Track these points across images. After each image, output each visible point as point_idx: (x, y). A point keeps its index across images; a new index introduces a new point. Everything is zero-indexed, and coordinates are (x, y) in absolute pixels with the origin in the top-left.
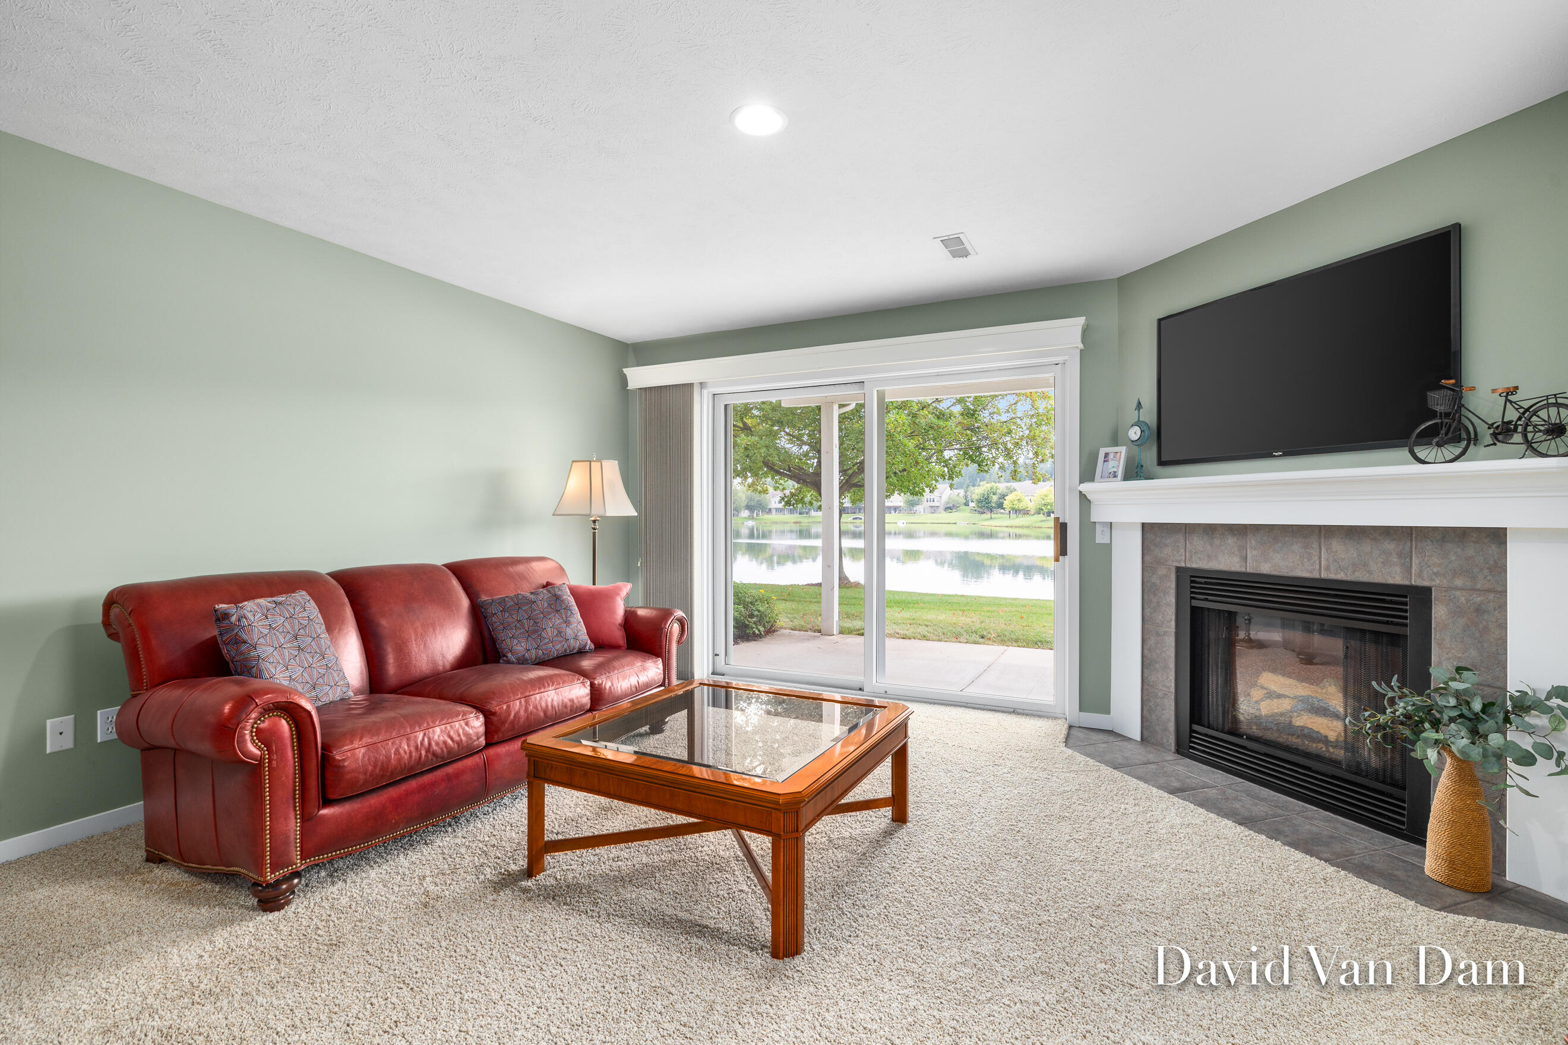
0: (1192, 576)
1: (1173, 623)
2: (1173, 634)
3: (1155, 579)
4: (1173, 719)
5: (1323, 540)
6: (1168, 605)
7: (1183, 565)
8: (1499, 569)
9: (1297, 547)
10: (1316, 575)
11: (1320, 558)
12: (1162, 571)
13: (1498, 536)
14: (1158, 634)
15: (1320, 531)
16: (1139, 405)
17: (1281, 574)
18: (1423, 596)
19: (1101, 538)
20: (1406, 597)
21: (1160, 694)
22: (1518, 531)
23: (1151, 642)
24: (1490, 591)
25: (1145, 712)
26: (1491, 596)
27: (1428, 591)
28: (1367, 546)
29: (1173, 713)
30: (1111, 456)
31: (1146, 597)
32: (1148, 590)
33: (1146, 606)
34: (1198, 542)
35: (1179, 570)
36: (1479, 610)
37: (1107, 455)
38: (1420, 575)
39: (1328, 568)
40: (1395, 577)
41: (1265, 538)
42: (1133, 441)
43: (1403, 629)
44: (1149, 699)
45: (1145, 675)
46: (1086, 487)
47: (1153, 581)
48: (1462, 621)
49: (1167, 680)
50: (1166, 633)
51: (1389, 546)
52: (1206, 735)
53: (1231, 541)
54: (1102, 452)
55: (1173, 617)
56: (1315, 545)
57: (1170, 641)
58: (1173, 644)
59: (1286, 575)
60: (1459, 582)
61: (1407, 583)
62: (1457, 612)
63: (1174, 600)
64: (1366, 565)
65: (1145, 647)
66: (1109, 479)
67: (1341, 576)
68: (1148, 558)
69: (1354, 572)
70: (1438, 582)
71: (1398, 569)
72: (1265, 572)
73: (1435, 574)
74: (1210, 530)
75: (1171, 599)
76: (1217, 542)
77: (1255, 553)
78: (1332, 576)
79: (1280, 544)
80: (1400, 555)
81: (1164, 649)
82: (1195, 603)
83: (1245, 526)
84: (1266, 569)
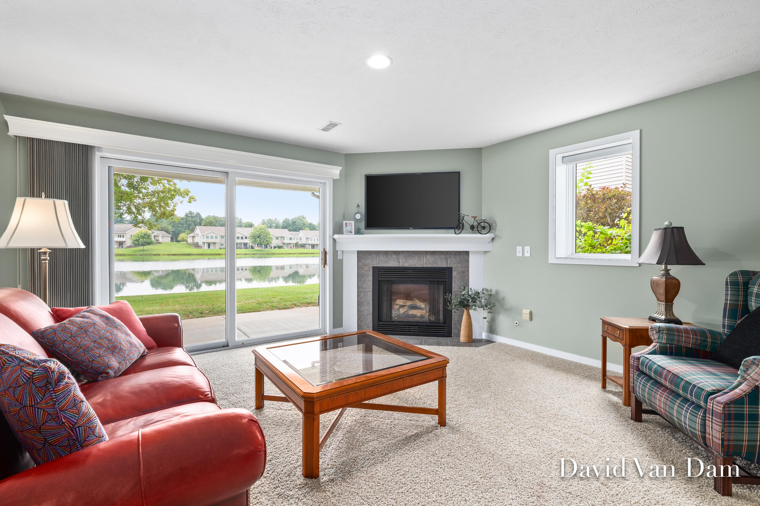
0: (379, 269)
1: (371, 287)
2: (371, 291)
3: (363, 272)
4: (371, 322)
5: (424, 255)
6: (369, 281)
7: (375, 266)
8: (467, 261)
9: (417, 258)
10: (422, 266)
11: (423, 261)
12: (366, 268)
13: (467, 253)
14: (364, 292)
15: (423, 253)
16: (358, 206)
17: (411, 266)
18: (450, 270)
19: (340, 257)
20: (446, 270)
21: (366, 314)
22: (472, 252)
23: (362, 295)
24: (465, 267)
25: (359, 323)
26: (466, 268)
27: (452, 268)
28: (437, 257)
29: (371, 320)
30: (348, 224)
31: (359, 279)
32: (360, 276)
33: (359, 282)
34: (382, 258)
35: (374, 268)
36: (463, 272)
37: (346, 224)
38: (450, 264)
39: (426, 264)
40: (444, 265)
41: (406, 255)
42: (357, 219)
43: (445, 279)
44: (361, 317)
45: (359, 308)
46: (336, 236)
47: (362, 272)
48: (459, 275)
49: (369, 309)
50: (368, 291)
51: (442, 256)
52: (383, 325)
53: (394, 256)
54: (344, 222)
55: (372, 285)
56: (422, 257)
57: (370, 294)
58: (372, 295)
59: (413, 266)
60: (459, 265)
61: (447, 266)
62: (459, 273)
63: (371, 279)
64: (436, 262)
65: (359, 298)
66: (349, 234)
67: (430, 266)
68: (360, 264)
69: (433, 265)
70: (454, 266)
71: (445, 263)
72: (406, 266)
73: (454, 263)
74: (386, 253)
75: (371, 278)
76: (389, 257)
77: (403, 260)
78: (427, 266)
79: (411, 257)
80: (445, 259)
81: (367, 297)
82: (380, 279)
83: (399, 251)
84: (406, 265)
